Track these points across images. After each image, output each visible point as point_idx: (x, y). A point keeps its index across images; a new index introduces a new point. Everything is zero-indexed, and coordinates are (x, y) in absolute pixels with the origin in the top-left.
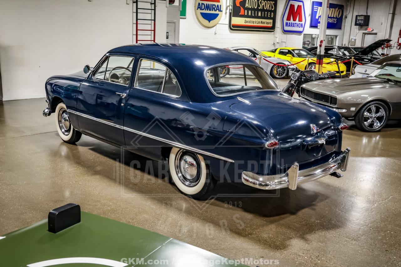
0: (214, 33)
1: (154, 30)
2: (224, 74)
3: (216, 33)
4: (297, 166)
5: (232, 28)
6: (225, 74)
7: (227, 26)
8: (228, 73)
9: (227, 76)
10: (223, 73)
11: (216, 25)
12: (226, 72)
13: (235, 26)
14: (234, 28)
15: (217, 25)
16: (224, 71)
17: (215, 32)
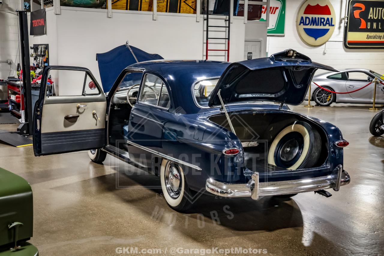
0: (322, 53)
1: (228, 50)
2: (329, 101)
3: (325, 53)
4: (257, 175)
5: (348, 45)
6: (331, 101)
7: (341, 44)
8: (334, 101)
9: (334, 104)
10: (328, 99)
11: (325, 43)
12: (332, 99)
13: (351, 43)
14: (349, 46)
15: (327, 43)
16: (329, 97)
17: (324, 51)
